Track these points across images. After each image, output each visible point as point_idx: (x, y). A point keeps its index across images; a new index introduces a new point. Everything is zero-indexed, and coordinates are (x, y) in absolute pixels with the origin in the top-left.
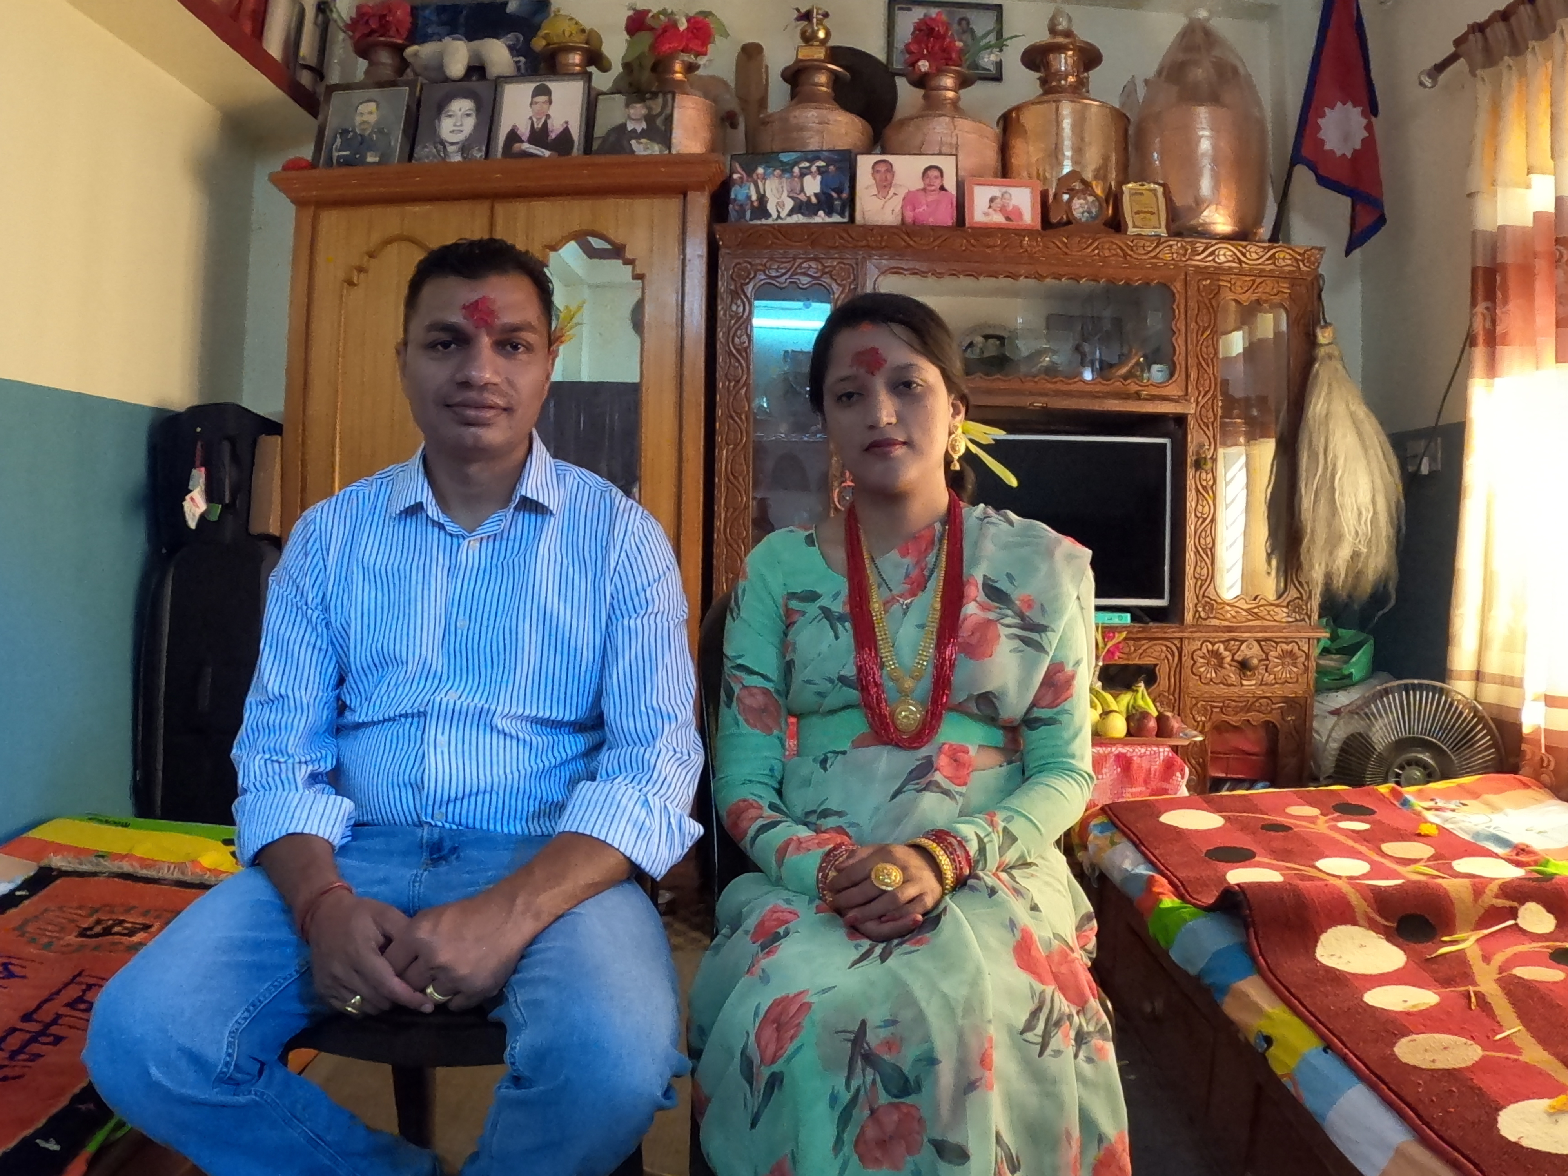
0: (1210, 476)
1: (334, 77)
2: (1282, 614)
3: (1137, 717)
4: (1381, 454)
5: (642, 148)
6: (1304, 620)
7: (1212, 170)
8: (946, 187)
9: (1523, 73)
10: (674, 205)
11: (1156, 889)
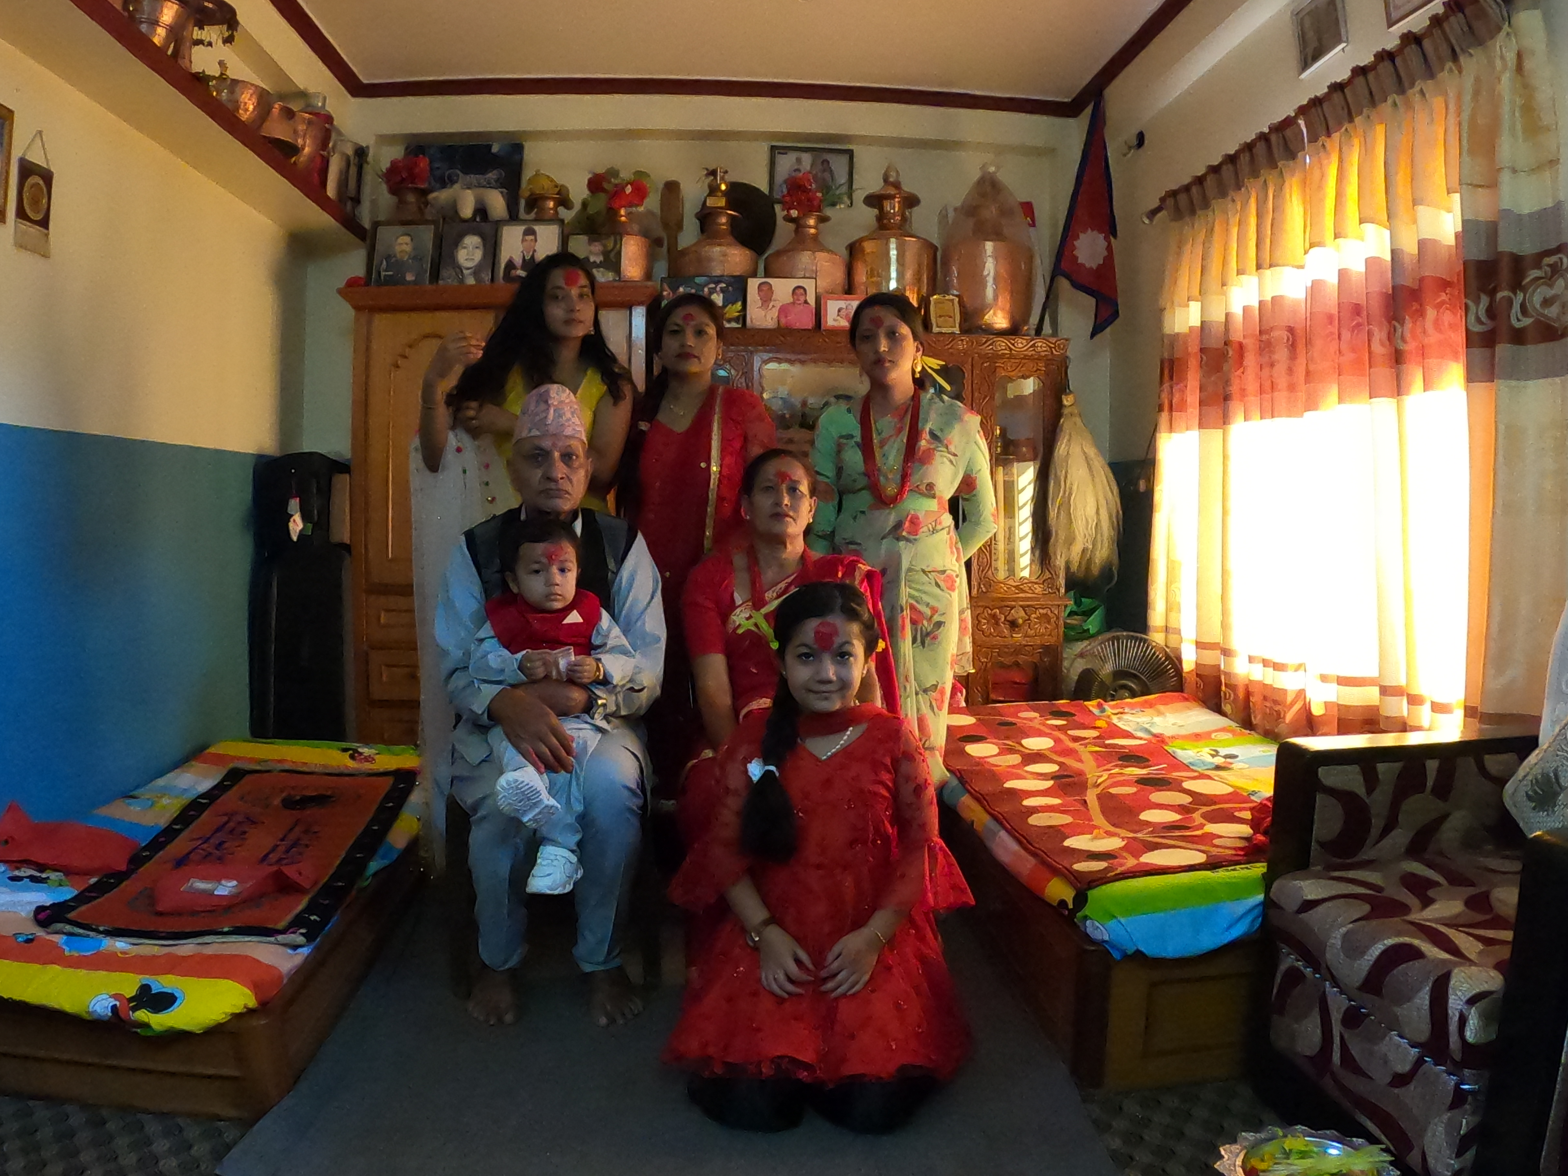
2: (1038, 589)
5: (600, 275)
6: (1055, 592)
8: (809, 301)
10: (622, 315)
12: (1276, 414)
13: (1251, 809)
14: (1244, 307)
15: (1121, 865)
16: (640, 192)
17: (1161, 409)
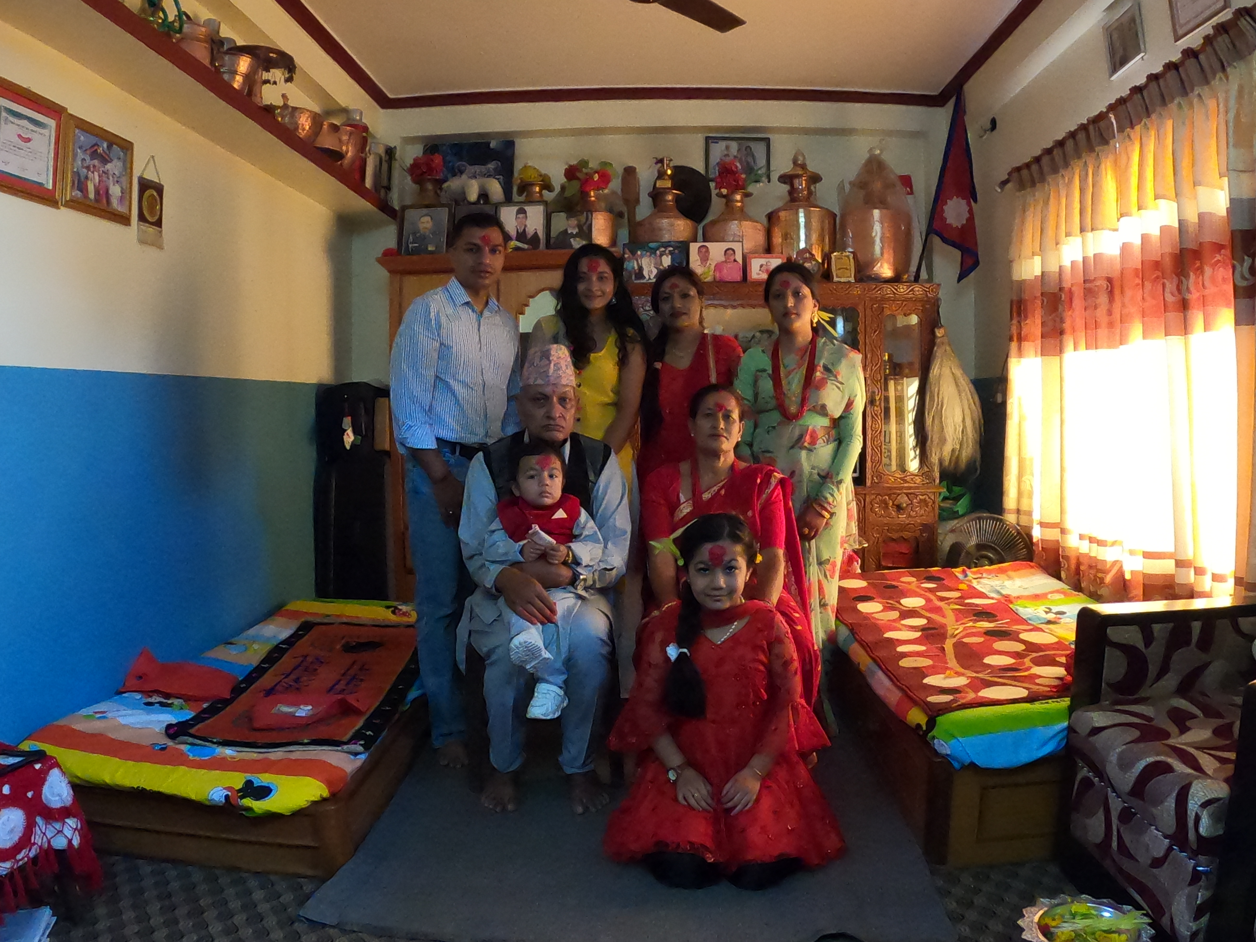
0: (879, 409)
2: (920, 480)
5: (576, 242)
6: (931, 482)
7: (881, 240)
8: (737, 259)
12: (1099, 343)
13: (1067, 656)
14: (1072, 262)
15: (963, 698)
16: (605, 178)
17: (1011, 339)
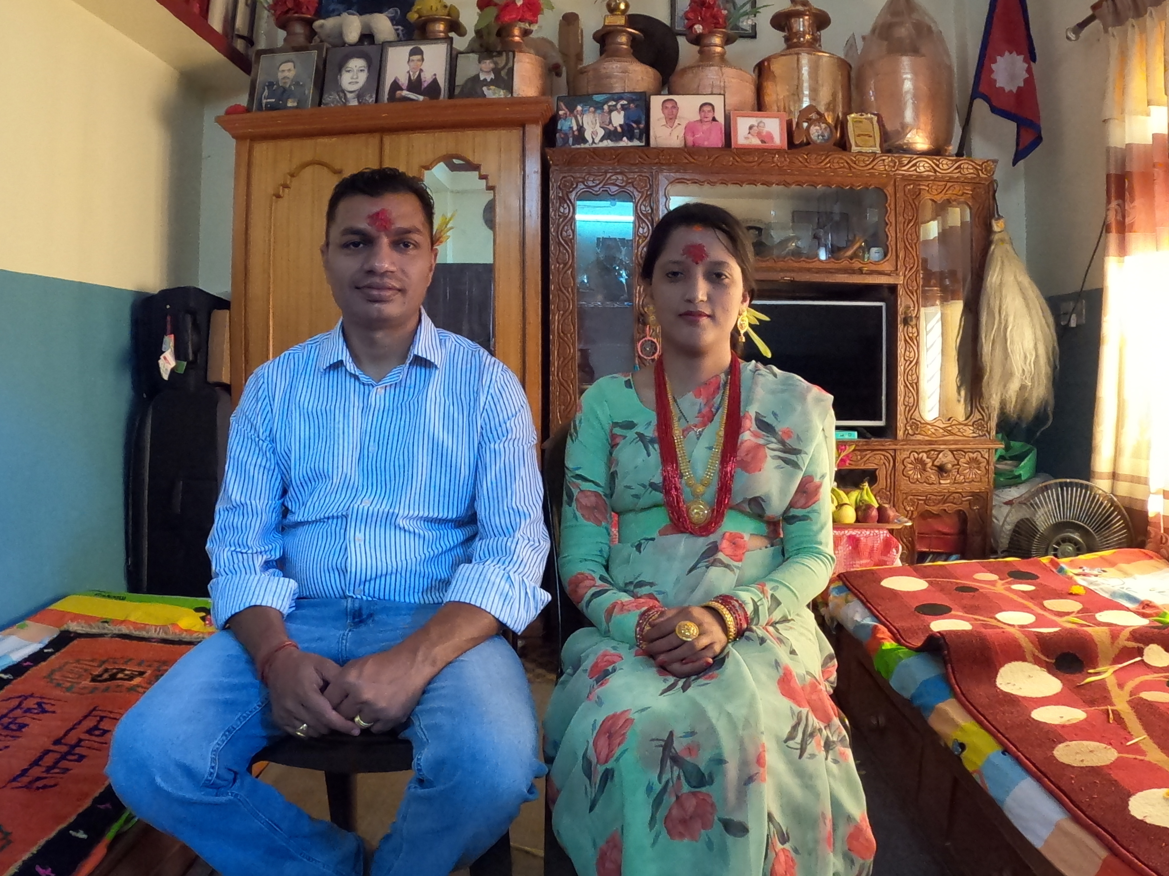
0: (915, 330)
1: (262, 44)
2: (969, 431)
3: (863, 507)
4: (1040, 311)
5: (492, 93)
6: (985, 435)
7: (913, 103)
8: (717, 118)
9: (1143, 30)
10: (515, 134)
11: (880, 636)
16: (533, 7)
